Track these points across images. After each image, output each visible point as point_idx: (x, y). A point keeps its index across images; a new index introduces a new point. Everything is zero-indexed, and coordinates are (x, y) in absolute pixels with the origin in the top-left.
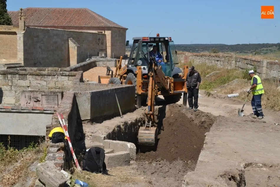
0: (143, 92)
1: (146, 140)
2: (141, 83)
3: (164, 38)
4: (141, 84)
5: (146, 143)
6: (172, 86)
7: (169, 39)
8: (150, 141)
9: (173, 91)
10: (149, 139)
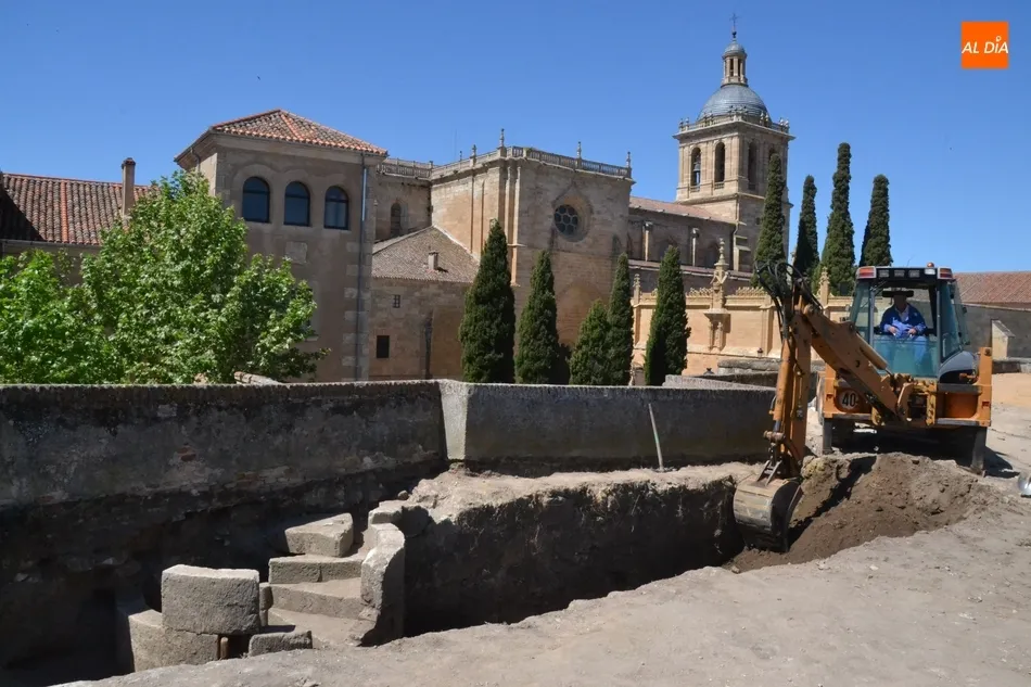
0: (838, 412)
1: (749, 514)
2: (835, 387)
3: (922, 271)
4: (833, 392)
5: (752, 521)
6: (932, 406)
7: (939, 273)
8: (759, 517)
9: (933, 417)
10: (757, 512)
